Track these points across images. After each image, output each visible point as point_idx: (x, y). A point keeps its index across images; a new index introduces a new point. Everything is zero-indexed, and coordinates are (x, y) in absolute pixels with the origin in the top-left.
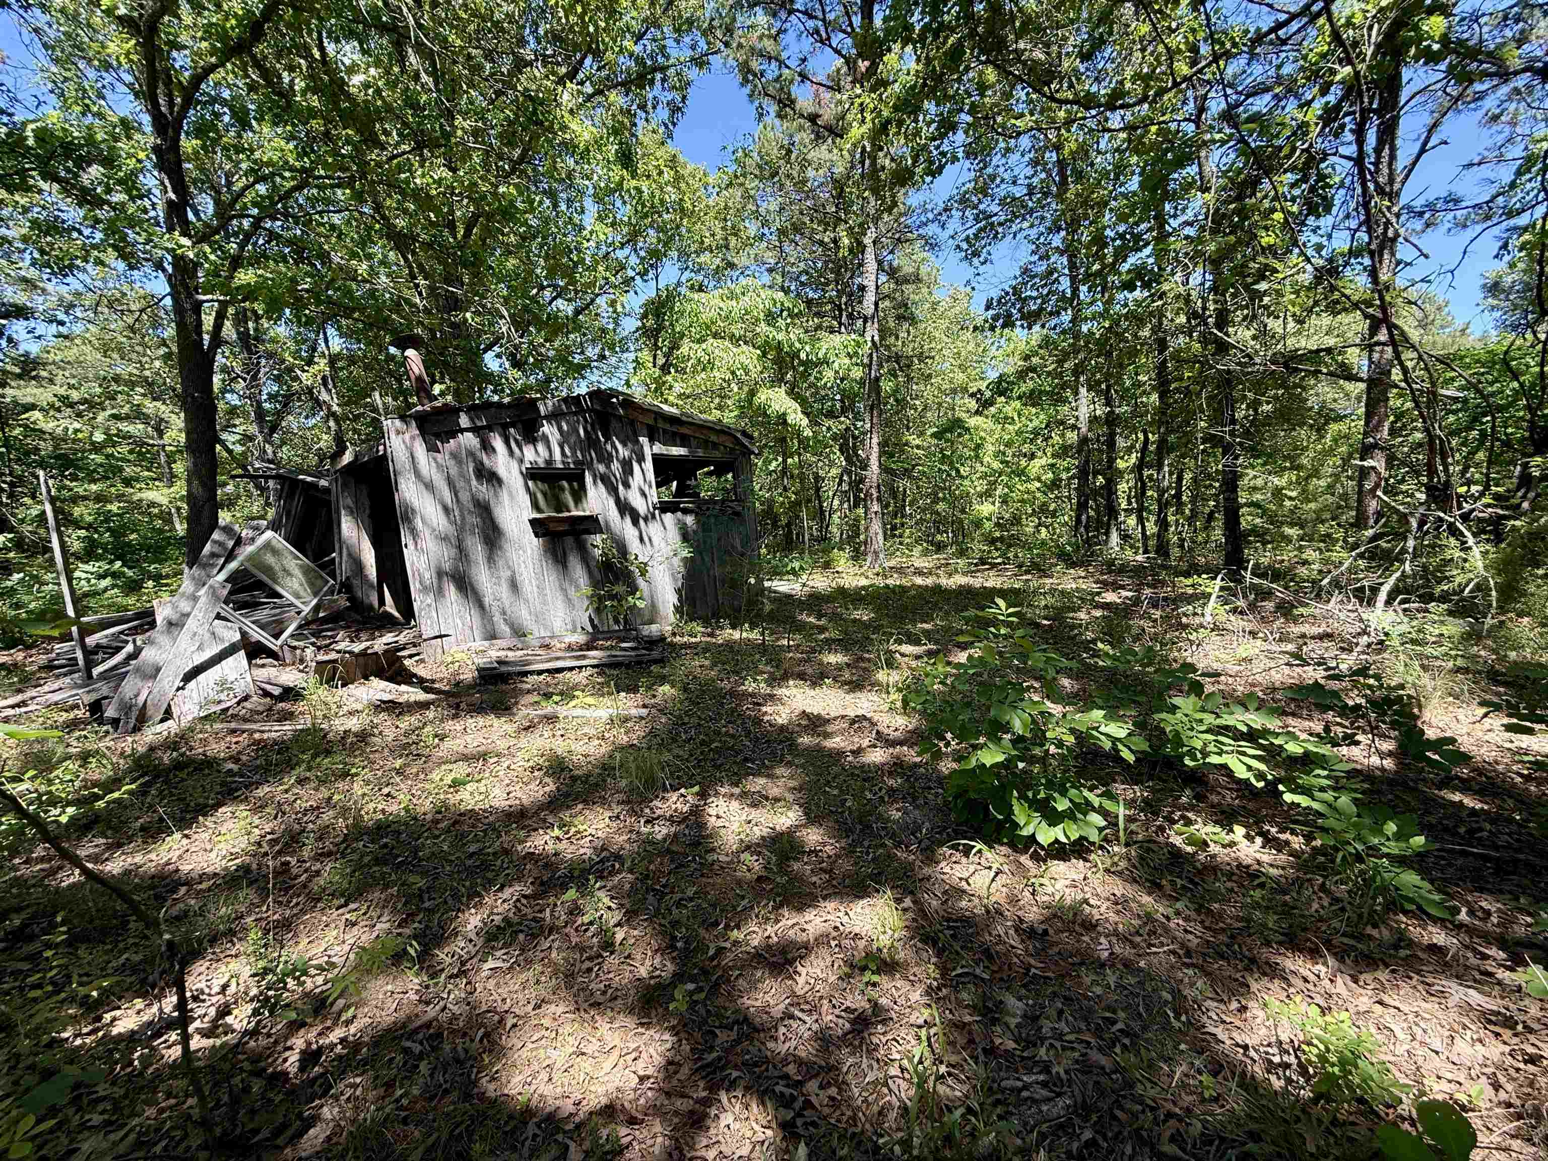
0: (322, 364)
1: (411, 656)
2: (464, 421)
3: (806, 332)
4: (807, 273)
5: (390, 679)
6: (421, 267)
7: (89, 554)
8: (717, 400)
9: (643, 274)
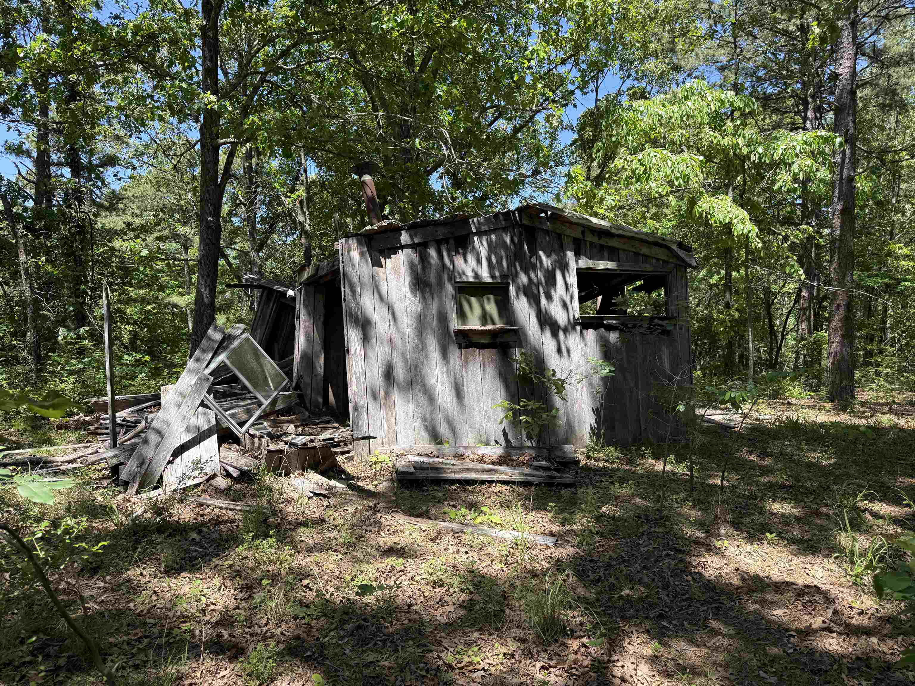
0: (301, 191)
1: (343, 453)
2: (405, 238)
3: (762, 130)
4: (765, 67)
5: (323, 473)
6: (382, 99)
7: (132, 346)
8: (653, 210)
9: (582, 87)
